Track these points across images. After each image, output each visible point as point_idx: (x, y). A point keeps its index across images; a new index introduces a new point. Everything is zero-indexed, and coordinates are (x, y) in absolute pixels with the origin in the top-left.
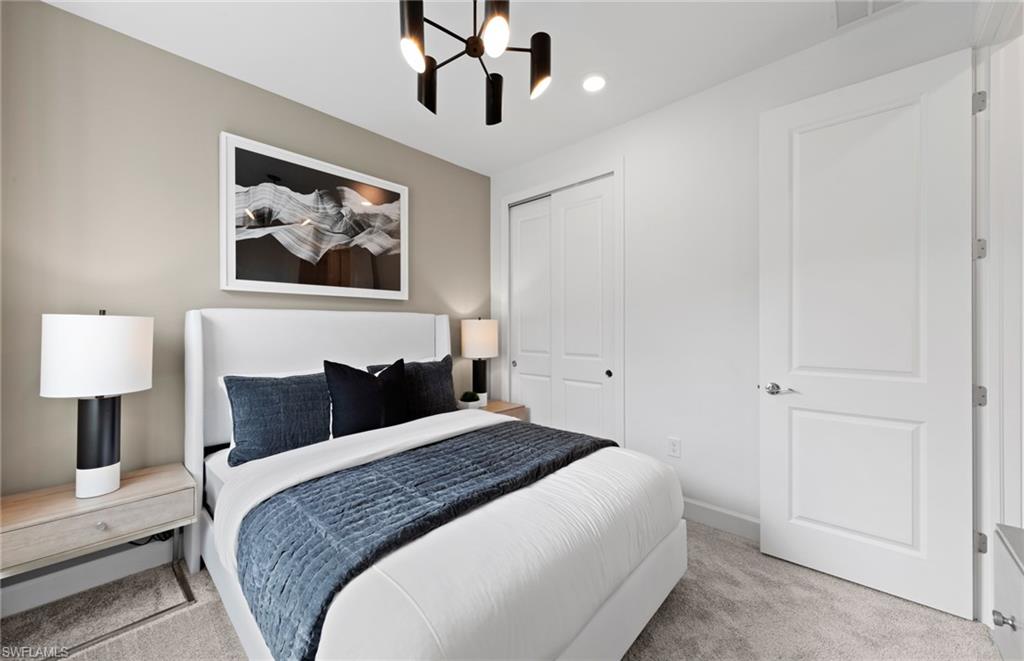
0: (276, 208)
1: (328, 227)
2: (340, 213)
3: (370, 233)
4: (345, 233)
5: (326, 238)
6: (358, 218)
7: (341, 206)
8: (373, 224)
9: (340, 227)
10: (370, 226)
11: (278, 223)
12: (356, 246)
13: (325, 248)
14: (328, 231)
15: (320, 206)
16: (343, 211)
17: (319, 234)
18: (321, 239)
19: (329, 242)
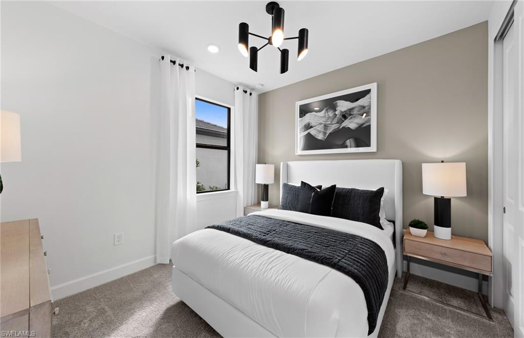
0: (311, 122)
1: (329, 123)
2: (335, 114)
3: (351, 118)
4: (337, 123)
5: (329, 128)
6: (344, 113)
7: (336, 110)
8: (352, 113)
9: (335, 120)
10: (351, 115)
11: (312, 127)
12: (343, 127)
13: (328, 132)
14: (330, 124)
15: (327, 114)
16: (337, 113)
17: (326, 127)
18: (327, 129)
19: (330, 129)
